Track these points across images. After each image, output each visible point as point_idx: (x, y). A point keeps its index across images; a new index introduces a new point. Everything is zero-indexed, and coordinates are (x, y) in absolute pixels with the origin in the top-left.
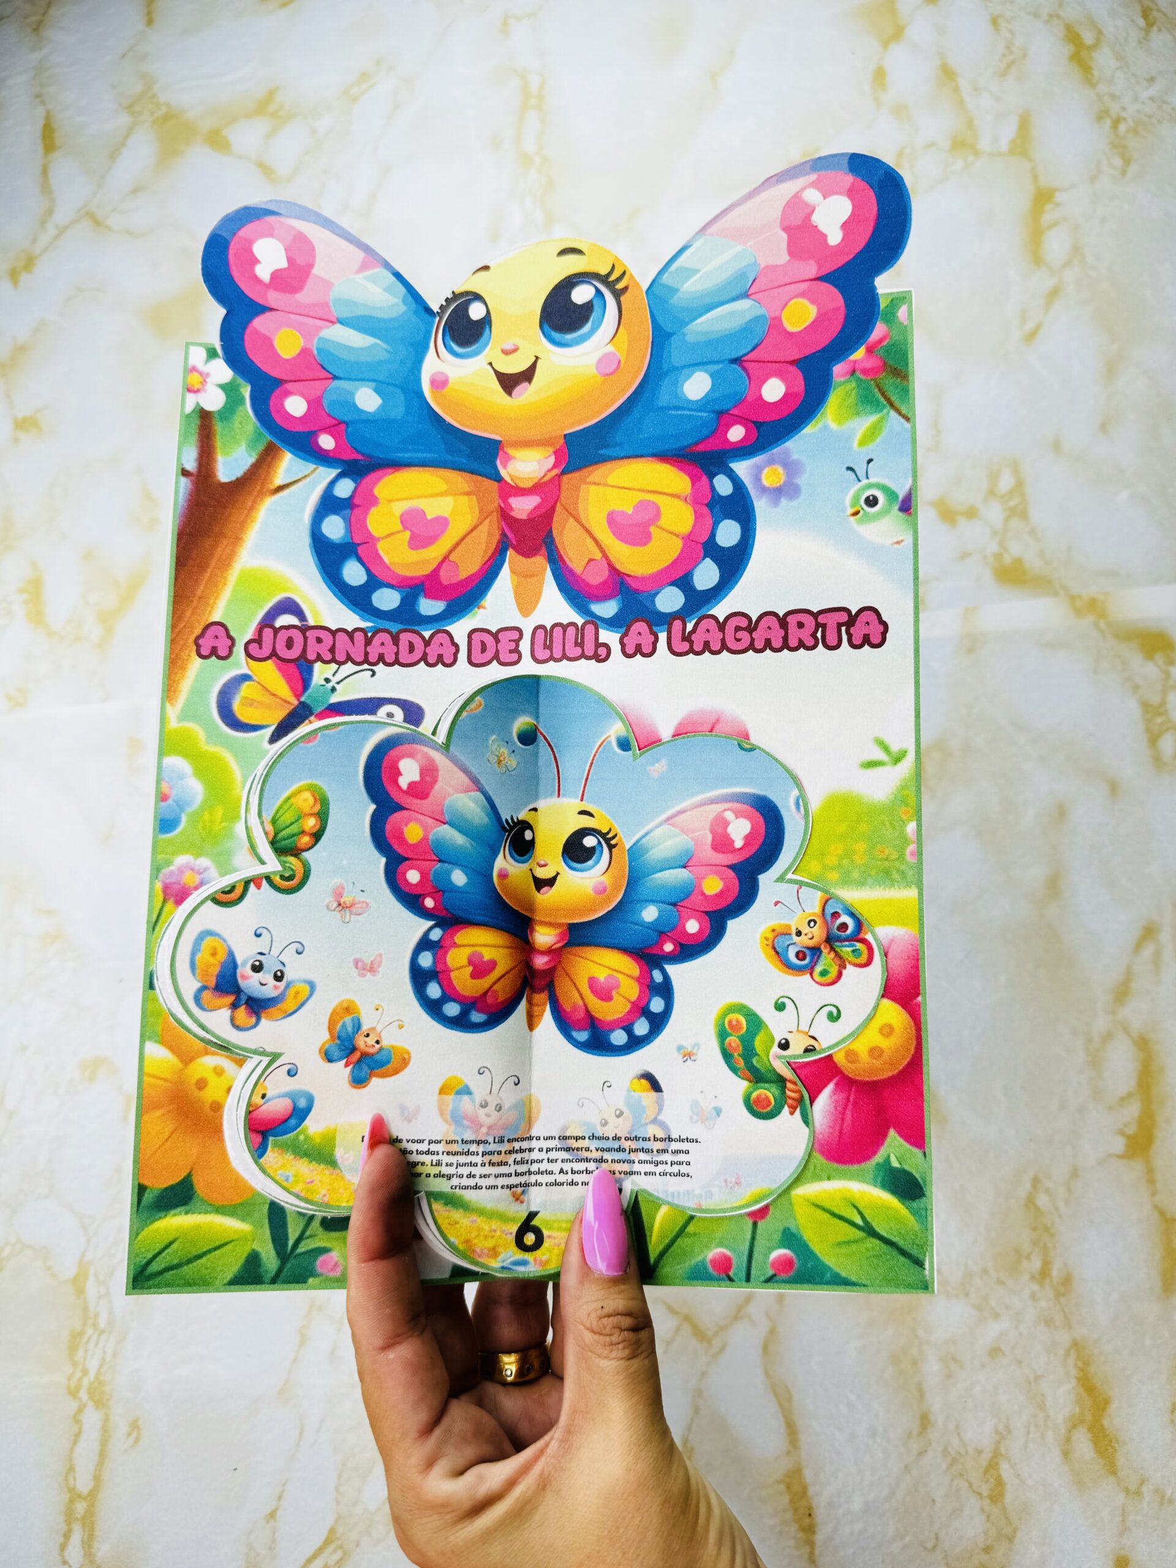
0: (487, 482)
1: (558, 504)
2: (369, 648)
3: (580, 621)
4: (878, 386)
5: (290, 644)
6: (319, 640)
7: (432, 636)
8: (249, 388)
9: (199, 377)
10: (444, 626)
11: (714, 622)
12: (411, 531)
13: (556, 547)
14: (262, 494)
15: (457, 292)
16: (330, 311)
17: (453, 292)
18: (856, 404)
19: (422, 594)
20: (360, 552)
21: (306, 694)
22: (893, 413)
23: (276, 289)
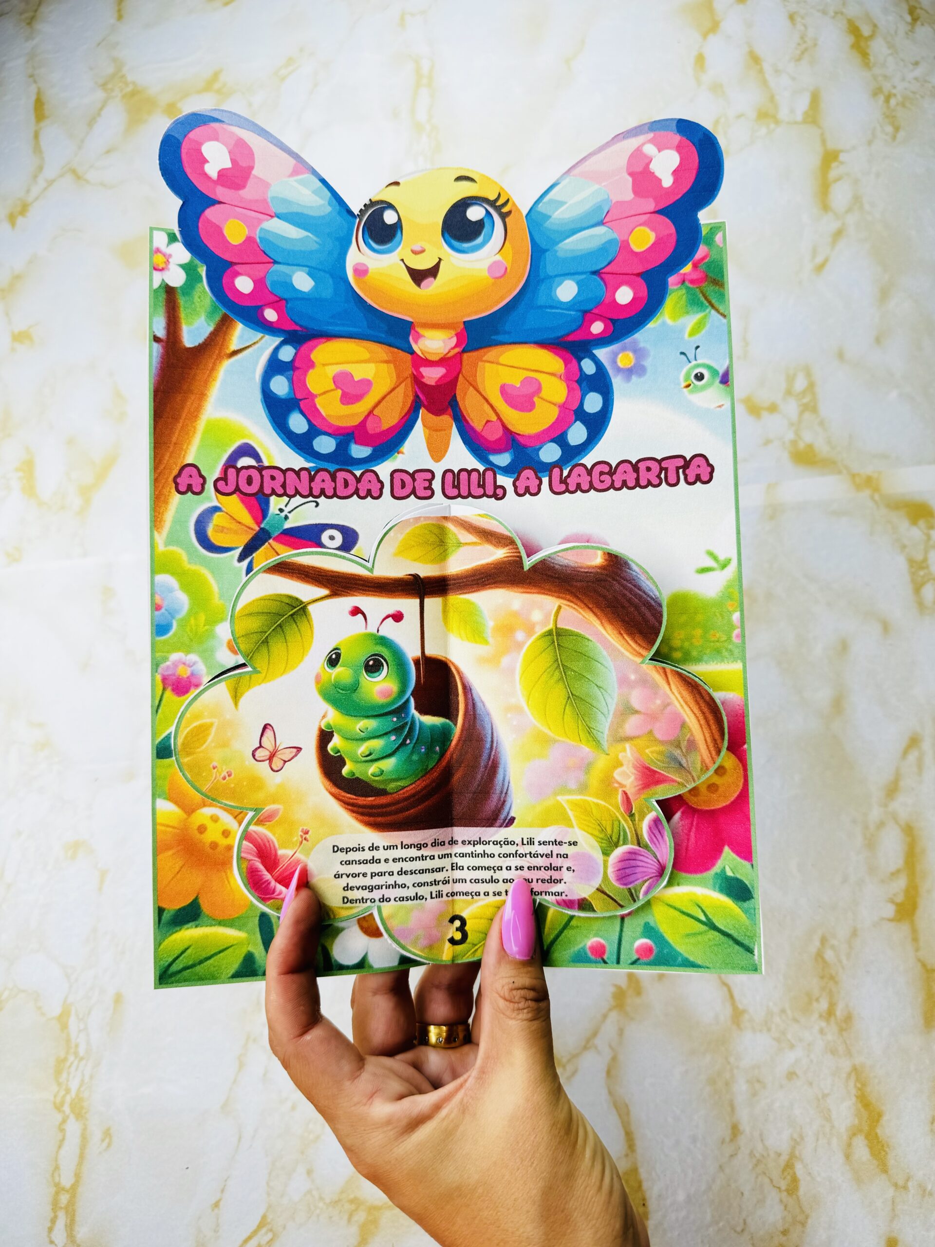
0: (402, 354)
1: (461, 376)
2: (312, 484)
3: (481, 468)
4: (702, 292)
5: (250, 481)
6: (273, 478)
7: (362, 475)
8: (205, 268)
9: (163, 258)
10: (371, 467)
11: (583, 468)
12: (342, 390)
13: (460, 409)
14: (220, 358)
15: (373, 200)
16: (269, 206)
17: (370, 200)
18: (686, 306)
19: (353, 440)
20: (301, 406)
21: (265, 522)
22: (713, 312)
23: (223, 185)
